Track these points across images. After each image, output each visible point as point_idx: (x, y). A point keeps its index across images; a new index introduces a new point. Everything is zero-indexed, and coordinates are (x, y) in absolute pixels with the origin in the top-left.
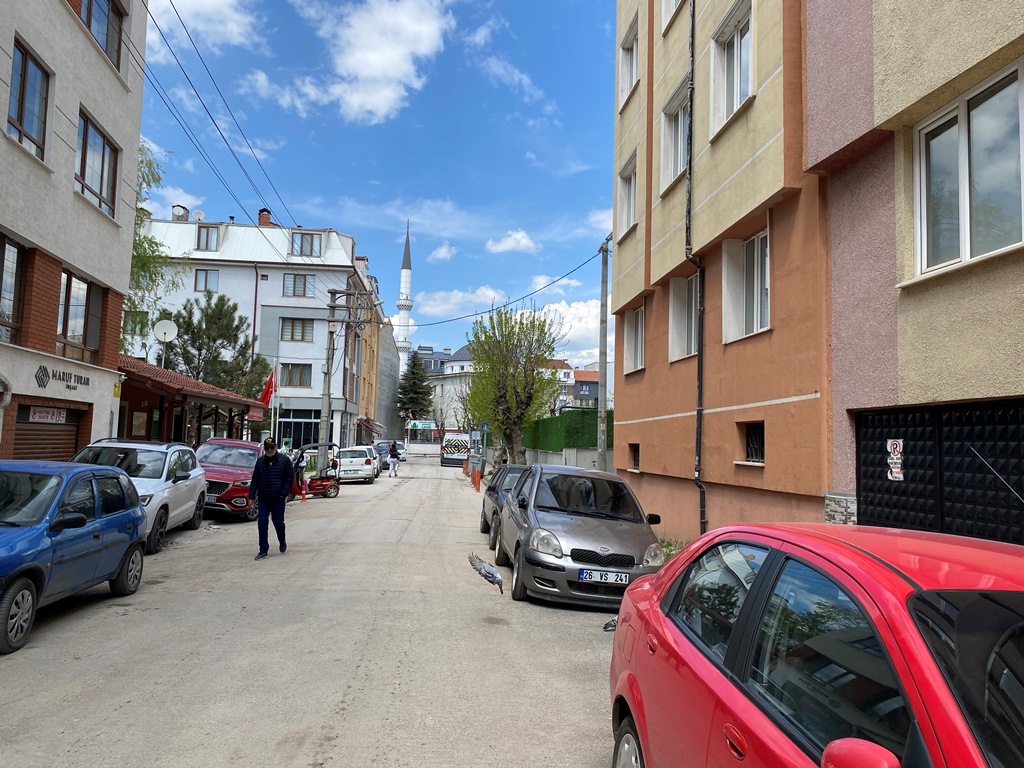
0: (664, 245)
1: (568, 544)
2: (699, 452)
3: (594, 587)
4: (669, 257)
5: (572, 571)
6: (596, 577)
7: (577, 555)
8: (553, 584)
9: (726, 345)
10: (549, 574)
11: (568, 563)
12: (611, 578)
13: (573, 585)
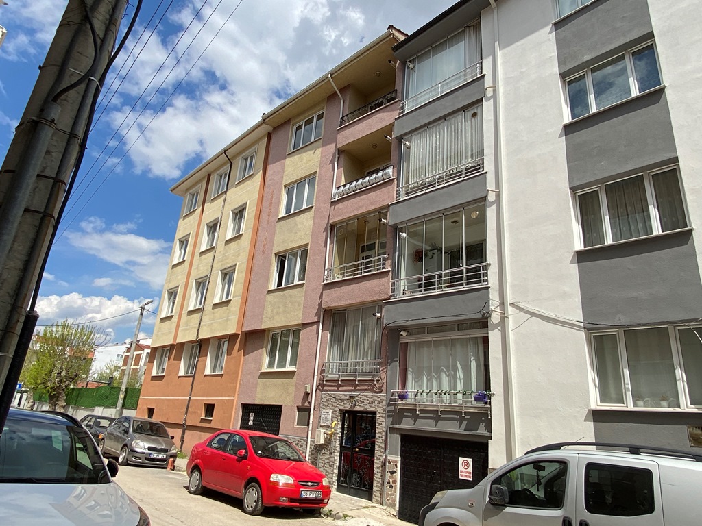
0: (186, 330)
1: (147, 445)
2: (186, 413)
3: (153, 459)
4: (187, 335)
5: (148, 453)
6: (155, 456)
7: (150, 449)
8: (139, 458)
9: (205, 375)
10: (139, 455)
11: (147, 451)
12: (160, 456)
13: (147, 459)
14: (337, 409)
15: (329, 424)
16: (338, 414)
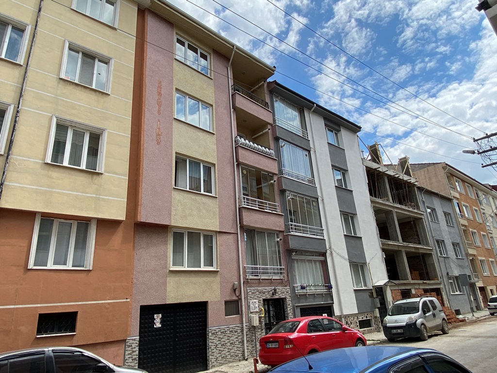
14: (261, 299)
15: (257, 310)
16: (262, 302)
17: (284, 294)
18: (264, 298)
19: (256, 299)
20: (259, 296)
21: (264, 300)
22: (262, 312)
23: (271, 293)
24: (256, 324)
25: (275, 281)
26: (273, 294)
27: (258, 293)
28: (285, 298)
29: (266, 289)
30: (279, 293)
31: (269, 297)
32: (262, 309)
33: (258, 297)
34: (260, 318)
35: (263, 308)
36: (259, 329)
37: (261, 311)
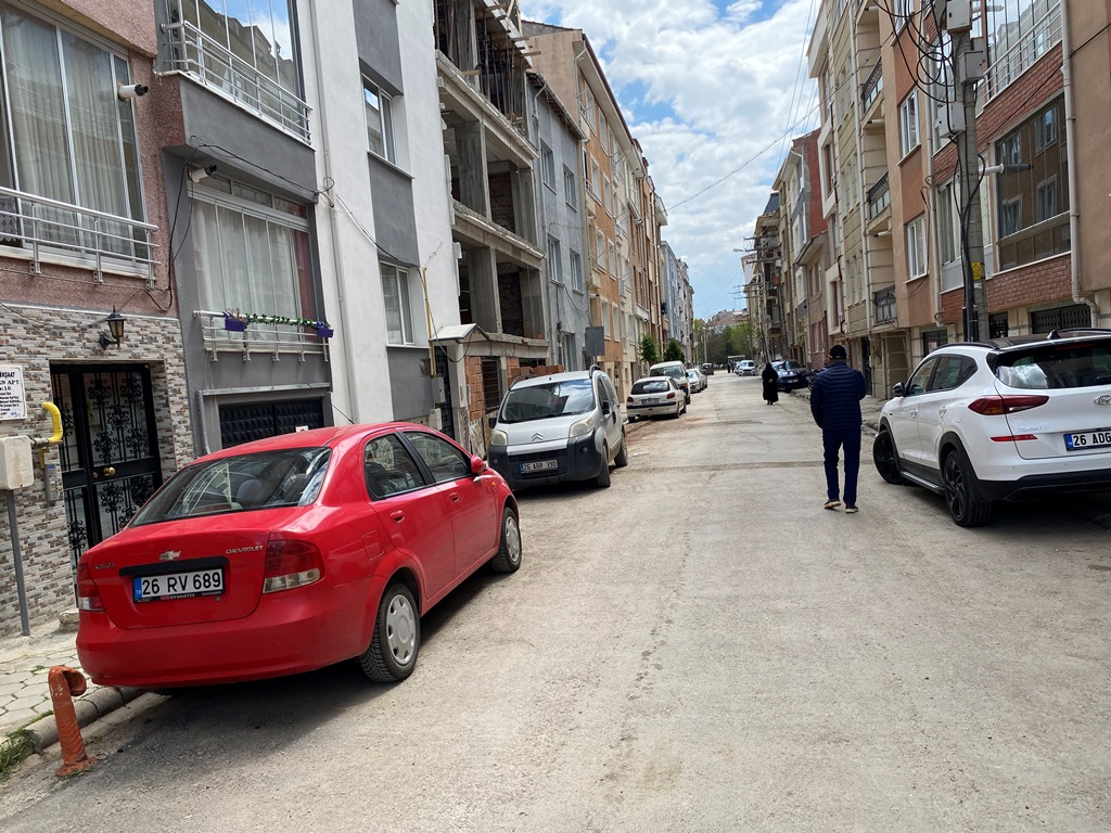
14: (42, 361)
15: (21, 411)
16: (48, 378)
17: (152, 346)
18: (58, 356)
19: (11, 360)
20: (31, 346)
21: (56, 368)
22: (49, 423)
23: (94, 335)
24: (19, 478)
25: (111, 283)
26: (104, 342)
27: (20, 330)
28: (159, 365)
29: (66, 317)
30: (133, 338)
31: (81, 352)
32: (46, 410)
33: (22, 350)
34: (39, 450)
35: (51, 405)
36: (34, 500)
37: (42, 418)
